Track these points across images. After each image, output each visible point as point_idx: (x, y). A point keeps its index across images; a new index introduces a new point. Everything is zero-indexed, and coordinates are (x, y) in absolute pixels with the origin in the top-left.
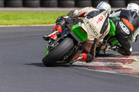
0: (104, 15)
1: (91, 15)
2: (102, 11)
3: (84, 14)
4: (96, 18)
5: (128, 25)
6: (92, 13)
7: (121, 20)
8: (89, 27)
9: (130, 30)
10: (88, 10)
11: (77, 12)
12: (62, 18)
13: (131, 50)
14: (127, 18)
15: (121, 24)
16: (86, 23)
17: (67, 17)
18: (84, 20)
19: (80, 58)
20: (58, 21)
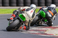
1: (28, 10)
3: (25, 9)
4: (30, 11)
7: (48, 11)
8: (27, 15)
11: (22, 8)
13: (52, 24)
17: (18, 10)
18: (25, 12)
20: (14, 12)
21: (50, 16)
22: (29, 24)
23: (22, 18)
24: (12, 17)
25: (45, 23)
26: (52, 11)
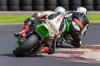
0: (61, 16)
1: (51, 17)
2: (59, 13)
3: (45, 16)
5: (79, 24)
6: (52, 15)
7: (73, 20)
8: (50, 26)
9: (80, 28)
10: (49, 13)
11: (40, 14)
12: (29, 19)
14: (78, 19)
15: (74, 23)
16: (47, 23)
18: (46, 21)
19: (43, 50)
21: (78, 28)
22: (53, 43)
23: (42, 32)
24: (24, 31)
25: (69, 41)
26: (81, 19)
